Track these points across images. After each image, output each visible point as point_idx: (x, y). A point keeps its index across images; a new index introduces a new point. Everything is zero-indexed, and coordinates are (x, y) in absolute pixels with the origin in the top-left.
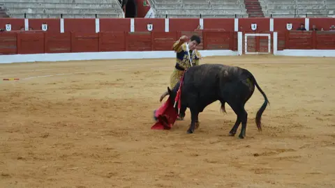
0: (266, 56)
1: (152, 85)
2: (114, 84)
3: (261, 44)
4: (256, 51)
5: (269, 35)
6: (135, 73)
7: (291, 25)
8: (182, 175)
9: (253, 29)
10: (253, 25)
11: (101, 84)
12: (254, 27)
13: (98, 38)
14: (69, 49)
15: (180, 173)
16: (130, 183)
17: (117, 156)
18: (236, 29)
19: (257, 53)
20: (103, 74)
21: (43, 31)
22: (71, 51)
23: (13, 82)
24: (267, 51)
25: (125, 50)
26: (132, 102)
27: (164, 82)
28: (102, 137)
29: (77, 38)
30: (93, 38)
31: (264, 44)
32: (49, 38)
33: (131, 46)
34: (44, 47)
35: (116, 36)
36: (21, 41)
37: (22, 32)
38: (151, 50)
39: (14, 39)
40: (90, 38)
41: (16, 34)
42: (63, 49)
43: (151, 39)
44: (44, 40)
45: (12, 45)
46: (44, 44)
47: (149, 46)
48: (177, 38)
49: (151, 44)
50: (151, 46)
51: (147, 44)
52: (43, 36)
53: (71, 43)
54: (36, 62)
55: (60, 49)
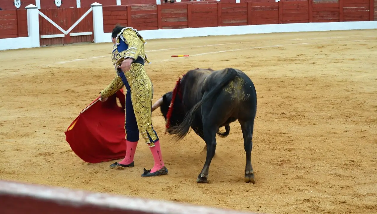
1: (337, 61)
2: (293, 60)
6: (319, 48)
8: (364, 164)
11: (279, 60)
13: (278, 8)
14: (245, 21)
15: (361, 162)
16: (303, 171)
17: (291, 141)
20: (282, 49)
21: (217, 2)
22: (248, 24)
23: (181, 59)
25: (308, 21)
26: (313, 81)
27: (351, 57)
28: (276, 120)
29: (254, 9)
30: (272, 8)
32: (223, 8)
33: (316, 17)
34: (218, 20)
35: (298, 5)
36: (193, 13)
37: (194, 3)
38: (339, 20)
39: (185, 11)
40: (270, 8)
41: (186, 5)
42: (239, 21)
43: (339, 8)
44: (218, 11)
45: (182, 17)
46: (218, 15)
47: (337, 16)
48: (369, 6)
49: (339, 13)
50: (339, 16)
51: (334, 14)
52: (217, 7)
53: (248, 15)
54: (209, 36)
55: (236, 21)
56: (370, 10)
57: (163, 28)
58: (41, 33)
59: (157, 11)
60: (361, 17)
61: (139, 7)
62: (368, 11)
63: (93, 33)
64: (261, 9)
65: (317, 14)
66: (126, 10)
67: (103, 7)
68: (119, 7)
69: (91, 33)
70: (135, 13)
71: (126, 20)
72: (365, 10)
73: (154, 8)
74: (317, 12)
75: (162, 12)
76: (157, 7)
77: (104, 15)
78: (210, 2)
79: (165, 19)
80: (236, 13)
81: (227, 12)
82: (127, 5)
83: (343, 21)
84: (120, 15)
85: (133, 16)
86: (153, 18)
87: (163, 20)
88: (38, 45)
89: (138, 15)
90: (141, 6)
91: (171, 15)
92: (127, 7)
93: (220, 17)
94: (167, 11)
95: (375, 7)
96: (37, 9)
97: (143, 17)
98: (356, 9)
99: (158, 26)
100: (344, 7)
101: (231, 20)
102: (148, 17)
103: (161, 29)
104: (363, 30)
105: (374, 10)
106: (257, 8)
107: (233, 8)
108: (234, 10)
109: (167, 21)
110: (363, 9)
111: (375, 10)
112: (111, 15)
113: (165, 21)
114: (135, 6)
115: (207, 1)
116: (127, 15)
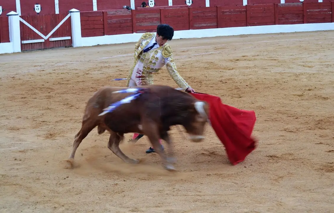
13: (246, 12)
14: (215, 24)
21: (187, 6)
22: (217, 27)
25: (274, 23)
29: (223, 12)
30: (241, 12)
32: (194, 13)
33: (282, 19)
34: (189, 23)
35: (265, 8)
36: (165, 17)
37: (166, 8)
38: (303, 23)
39: (158, 16)
40: (238, 11)
41: (160, 10)
42: (209, 25)
43: (303, 11)
44: (189, 15)
45: (156, 22)
46: (189, 19)
47: (302, 18)
48: (331, 8)
49: (303, 16)
50: (303, 18)
51: (299, 17)
52: (188, 12)
53: (217, 18)
54: (181, 39)
55: (206, 24)
57: (138, 31)
58: (22, 38)
59: (132, 16)
60: (324, 18)
61: (115, 13)
62: (331, 13)
63: (71, 38)
64: (230, 12)
65: (283, 17)
66: (102, 15)
67: (80, 13)
68: (95, 12)
69: (69, 38)
70: (111, 18)
71: (103, 25)
72: (328, 12)
73: (128, 13)
74: (283, 14)
75: (137, 17)
76: (132, 12)
77: (81, 21)
78: (182, 7)
79: (139, 23)
80: (206, 16)
81: (198, 16)
82: (103, 11)
83: (307, 23)
84: (97, 20)
85: (109, 21)
86: (128, 22)
87: (137, 24)
88: (20, 50)
89: (114, 20)
90: (116, 12)
91: (144, 19)
92: (103, 13)
93: (192, 20)
94: (141, 16)
96: (18, 16)
97: (118, 22)
98: (319, 11)
99: (133, 30)
100: (308, 9)
101: (202, 23)
102: (124, 22)
103: (136, 33)
104: (326, 31)
106: (226, 12)
107: (203, 12)
108: (204, 14)
109: (141, 26)
110: (326, 11)
112: (88, 20)
113: (140, 26)
114: (111, 12)
115: (179, 6)
116: (103, 20)
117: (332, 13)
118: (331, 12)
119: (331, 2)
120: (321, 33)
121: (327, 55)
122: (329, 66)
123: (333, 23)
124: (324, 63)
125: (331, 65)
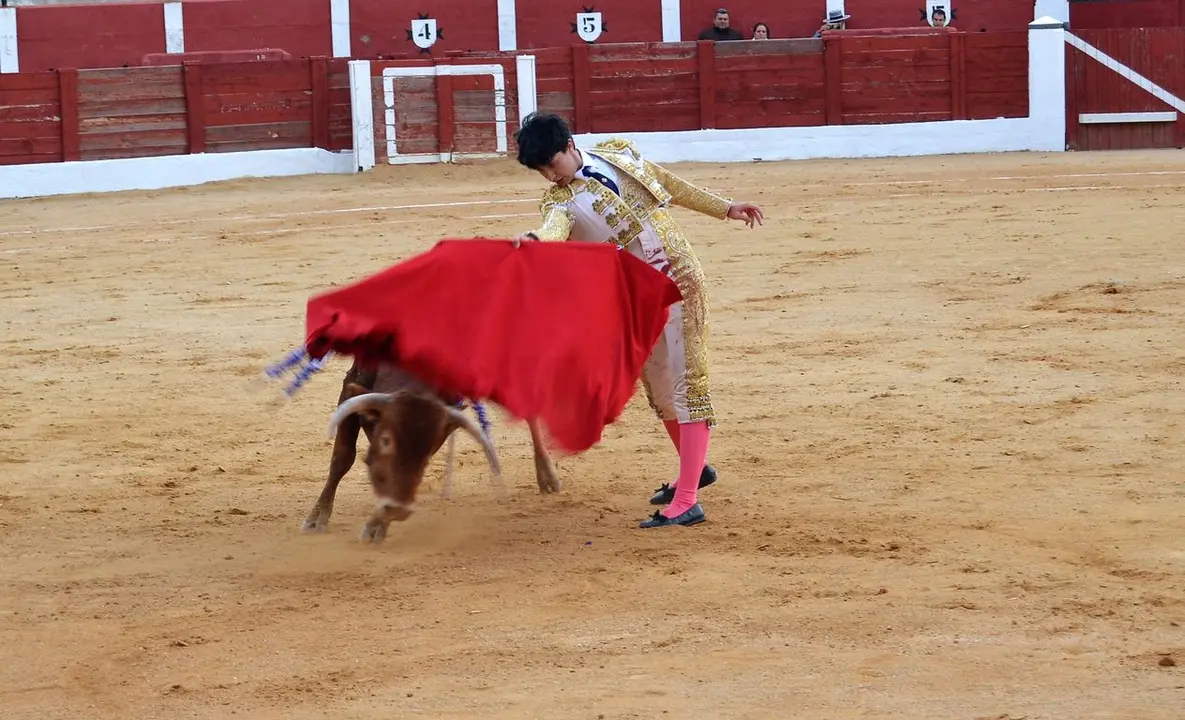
0: (489, 170)
3: (463, 113)
4: (438, 149)
5: (497, 71)
7: (597, 16)
9: (422, 43)
10: (417, 26)
12: (423, 32)
18: (341, 46)
19: (445, 157)
24: (493, 148)
31: (476, 114)
48: (60, 101)
56: (60, 116)
60: (27, 144)
62: (56, 119)
72: (45, 114)
95: (84, 104)
104: (40, 199)
105: (78, 115)
110: (34, 113)
111: (81, 116)
117: (61, 121)
118: (59, 114)
119: (57, 71)
120: (15, 211)
121: (38, 310)
122: (45, 355)
123: (66, 164)
124: (26, 346)
125: (55, 354)
